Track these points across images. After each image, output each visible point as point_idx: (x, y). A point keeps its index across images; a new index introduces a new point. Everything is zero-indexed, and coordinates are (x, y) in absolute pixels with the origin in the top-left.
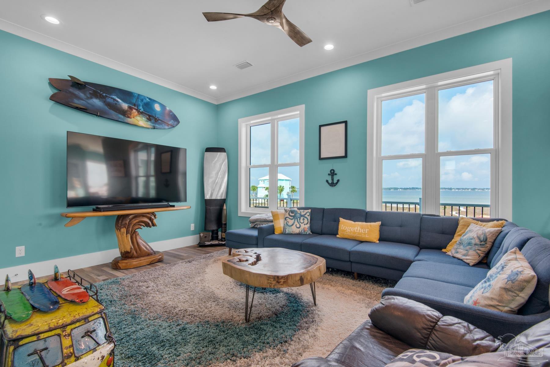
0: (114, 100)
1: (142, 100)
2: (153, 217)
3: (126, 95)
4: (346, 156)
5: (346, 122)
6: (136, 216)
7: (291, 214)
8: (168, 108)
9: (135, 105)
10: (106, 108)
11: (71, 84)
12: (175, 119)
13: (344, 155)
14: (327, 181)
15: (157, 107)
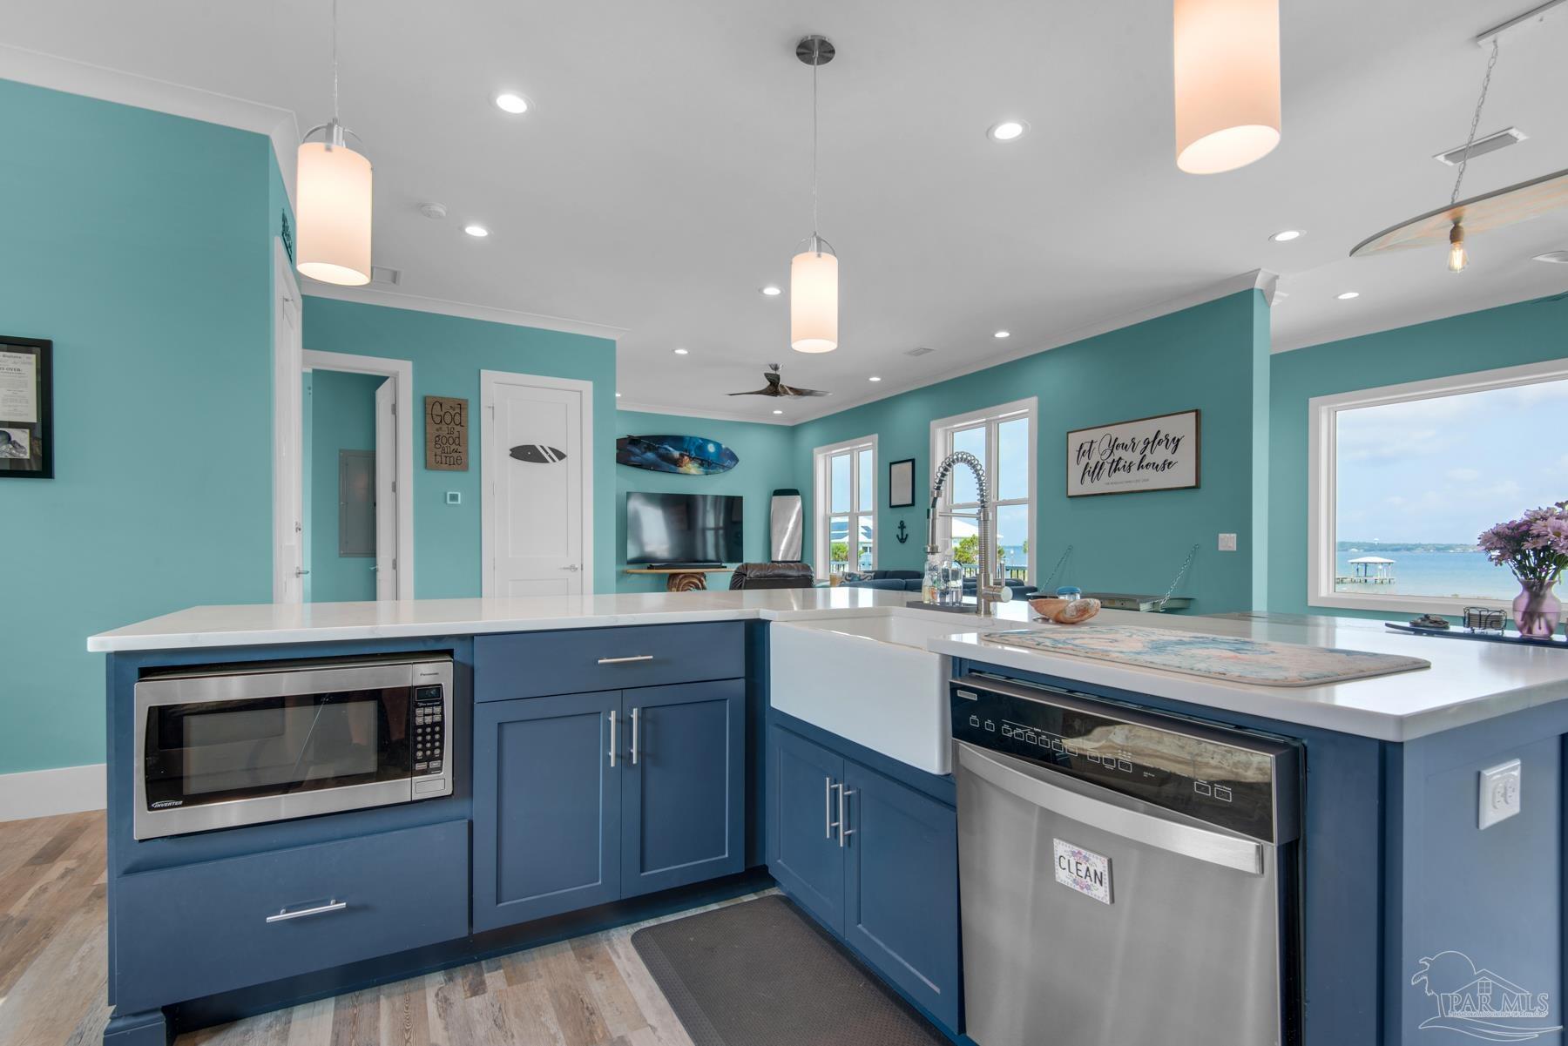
0: (666, 449)
1: (694, 443)
2: (702, 579)
3: (677, 440)
4: (913, 504)
5: (913, 461)
6: (686, 576)
7: (848, 578)
8: (723, 446)
9: (686, 451)
10: (659, 460)
11: (628, 442)
12: (734, 458)
13: (910, 502)
14: (898, 536)
15: (711, 448)
